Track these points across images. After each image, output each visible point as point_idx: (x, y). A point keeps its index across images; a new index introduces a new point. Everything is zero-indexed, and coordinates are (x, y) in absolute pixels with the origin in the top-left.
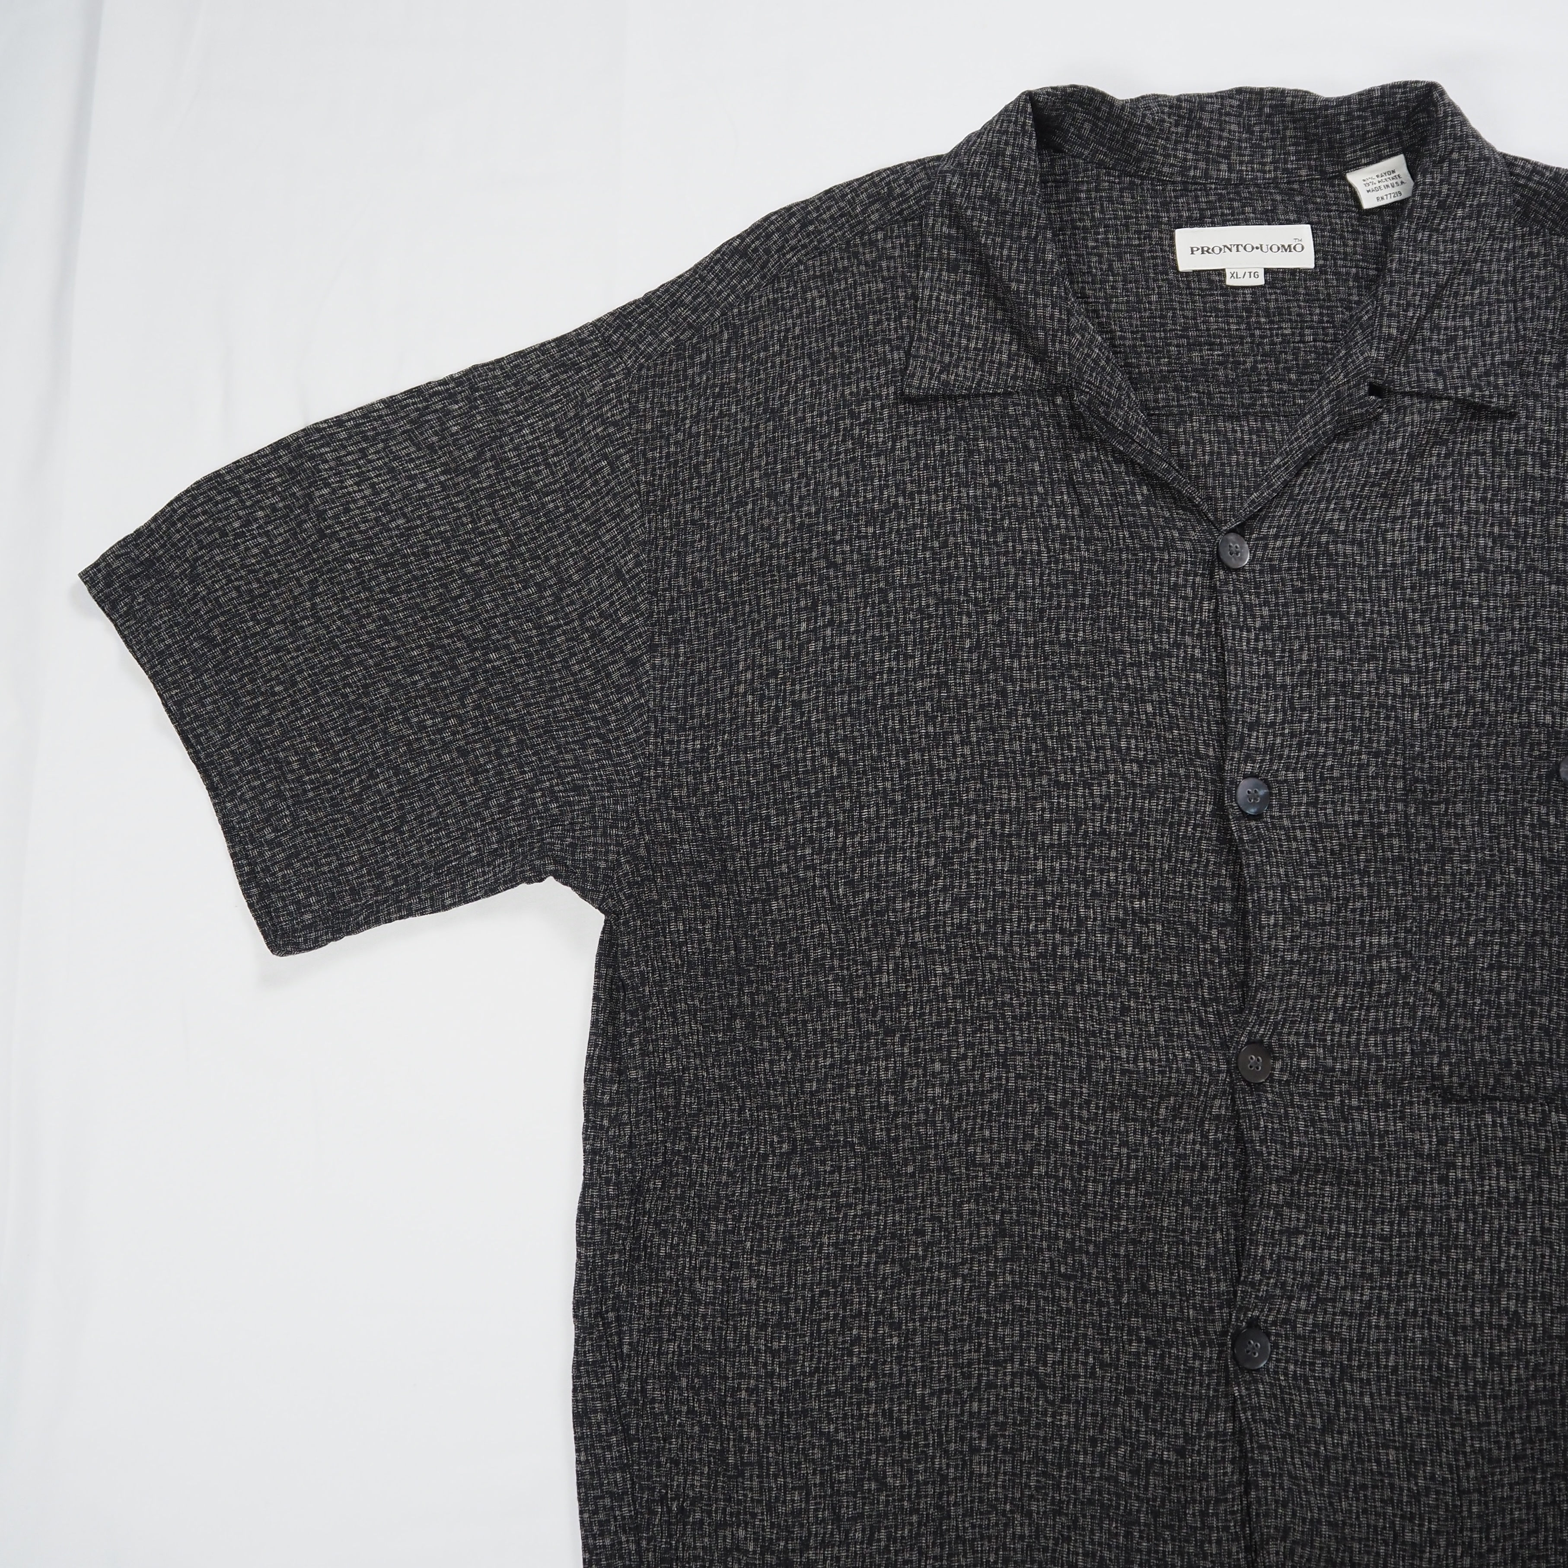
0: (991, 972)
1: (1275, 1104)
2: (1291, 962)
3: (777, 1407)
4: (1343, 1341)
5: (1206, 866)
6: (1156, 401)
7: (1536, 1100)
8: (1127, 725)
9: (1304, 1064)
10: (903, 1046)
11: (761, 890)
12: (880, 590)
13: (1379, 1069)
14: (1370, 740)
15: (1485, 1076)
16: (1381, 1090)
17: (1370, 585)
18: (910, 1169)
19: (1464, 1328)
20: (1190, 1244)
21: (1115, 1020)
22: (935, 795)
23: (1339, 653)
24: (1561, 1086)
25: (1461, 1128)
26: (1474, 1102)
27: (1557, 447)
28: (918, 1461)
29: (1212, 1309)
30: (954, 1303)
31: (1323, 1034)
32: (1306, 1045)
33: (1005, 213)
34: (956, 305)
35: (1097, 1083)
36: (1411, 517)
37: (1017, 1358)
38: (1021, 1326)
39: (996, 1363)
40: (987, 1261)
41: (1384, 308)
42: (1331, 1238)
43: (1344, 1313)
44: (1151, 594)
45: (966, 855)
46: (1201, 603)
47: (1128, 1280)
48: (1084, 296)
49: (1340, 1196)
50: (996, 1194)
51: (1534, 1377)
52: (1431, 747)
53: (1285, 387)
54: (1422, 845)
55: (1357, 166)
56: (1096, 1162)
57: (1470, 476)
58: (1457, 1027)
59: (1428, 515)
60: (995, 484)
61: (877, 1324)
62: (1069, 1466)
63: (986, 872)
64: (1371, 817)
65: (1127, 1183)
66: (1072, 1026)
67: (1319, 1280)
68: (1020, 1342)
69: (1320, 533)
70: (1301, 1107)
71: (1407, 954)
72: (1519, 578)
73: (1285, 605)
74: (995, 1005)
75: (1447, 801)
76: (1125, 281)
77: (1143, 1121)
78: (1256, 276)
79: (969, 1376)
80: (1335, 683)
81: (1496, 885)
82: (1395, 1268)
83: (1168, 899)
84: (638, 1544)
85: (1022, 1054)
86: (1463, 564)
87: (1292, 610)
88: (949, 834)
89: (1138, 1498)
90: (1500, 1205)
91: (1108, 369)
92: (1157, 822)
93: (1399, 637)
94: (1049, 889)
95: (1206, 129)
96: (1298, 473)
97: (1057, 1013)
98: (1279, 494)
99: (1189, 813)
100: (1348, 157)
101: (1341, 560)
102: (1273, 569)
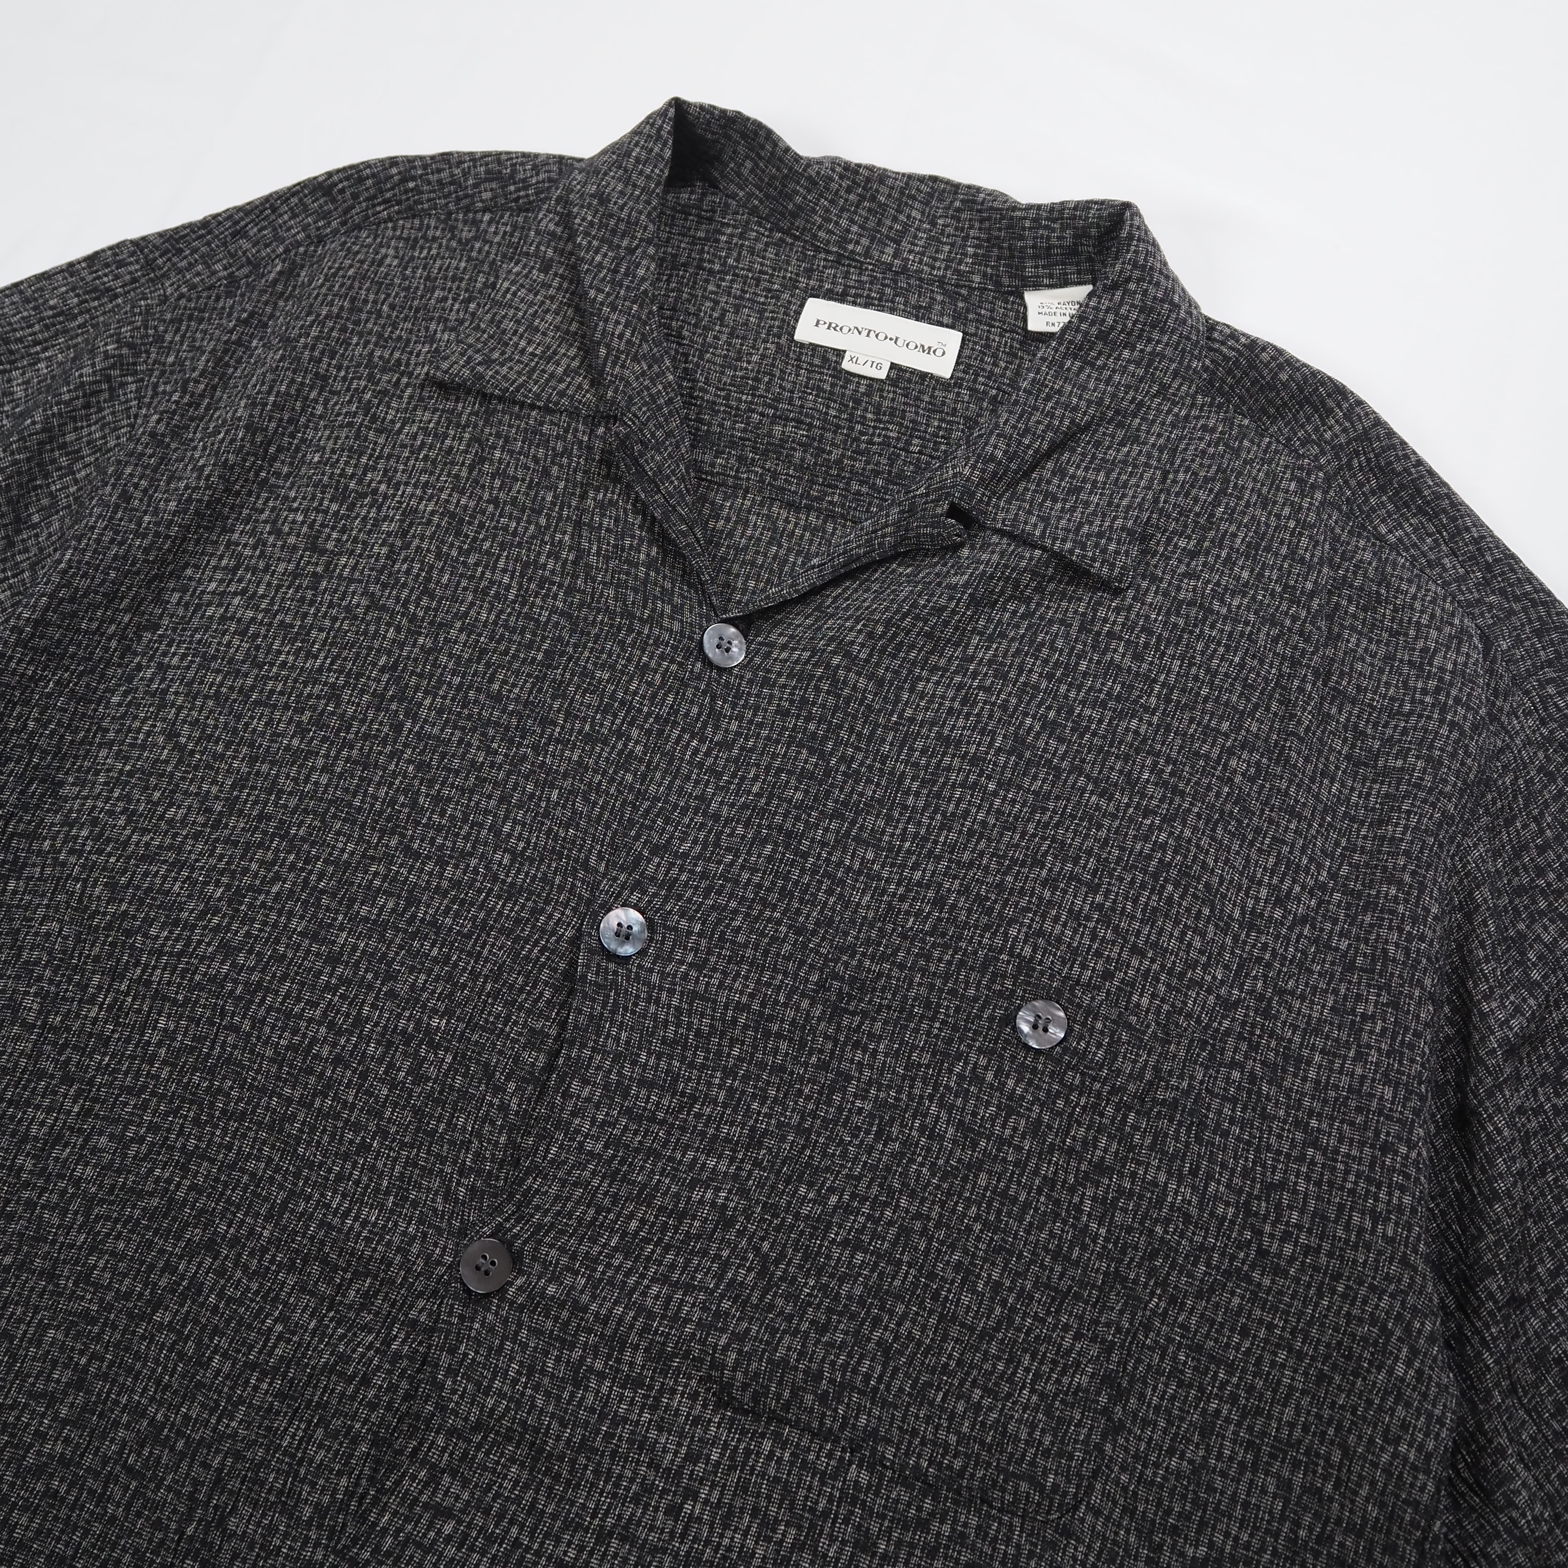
0: (223, 1047)
1: (491, 1330)
2: (591, 1153)
5: (536, 1001)
6: (713, 465)
7: (836, 1441)
8: (520, 807)
9: (551, 1290)
10: (75, 1102)
12: (315, 574)
13: (646, 1329)
14: (798, 912)
15: (780, 1383)
16: (639, 1361)
17: (873, 733)
20: (303, 1481)
21: (346, 1157)
22: (261, 817)
23: (799, 795)
24: (876, 1430)
25: (725, 1446)
26: (757, 1417)
27: (1158, 641)
31: (596, 1261)
32: (568, 1269)
33: (611, 216)
34: (532, 304)
35: (285, 1228)
36: (956, 672)
38: (44, 1519)
40: (43, 1415)
41: (997, 425)
42: (490, 1539)
44: (612, 667)
45: (262, 897)
46: (666, 695)
47: (207, 1504)
48: (680, 336)
49: (526, 1487)
50: (96, 1329)
52: (868, 942)
53: (864, 490)
54: (814, 1059)
55: (1037, 286)
56: (237, 1331)
57: (1042, 644)
58: (771, 1307)
59: (975, 675)
60: (495, 501)
63: (275, 925)
64: (763, 1005)
65: (264, 1374)
66: (290, 1148)
68: (32, 1540)
69: (834, 653)
70: (524, 1346)
71: (744, 1192)
72: (1057, 777)
73: (760, 725)
74: (208, 1088)
75: (865, 1014)
76: (731, 335)
77: (322, 1298)
78: (879, 367)
80: (780, 828)
81: (889, 1139)
83: (475, 1027)
86: (993, 740)
87: (764, 733)
88: (254, 866)
91: (665, 410)
92: (501, 931)
93: (880, 802)
94: (340, 970)
95: (880, 205)
96: (835, 582)
97: (276, 1126)
98: (804, 598)
99: (543, 931)
100: (1029, 272)
101: (847, 691)
102: (765, 682)
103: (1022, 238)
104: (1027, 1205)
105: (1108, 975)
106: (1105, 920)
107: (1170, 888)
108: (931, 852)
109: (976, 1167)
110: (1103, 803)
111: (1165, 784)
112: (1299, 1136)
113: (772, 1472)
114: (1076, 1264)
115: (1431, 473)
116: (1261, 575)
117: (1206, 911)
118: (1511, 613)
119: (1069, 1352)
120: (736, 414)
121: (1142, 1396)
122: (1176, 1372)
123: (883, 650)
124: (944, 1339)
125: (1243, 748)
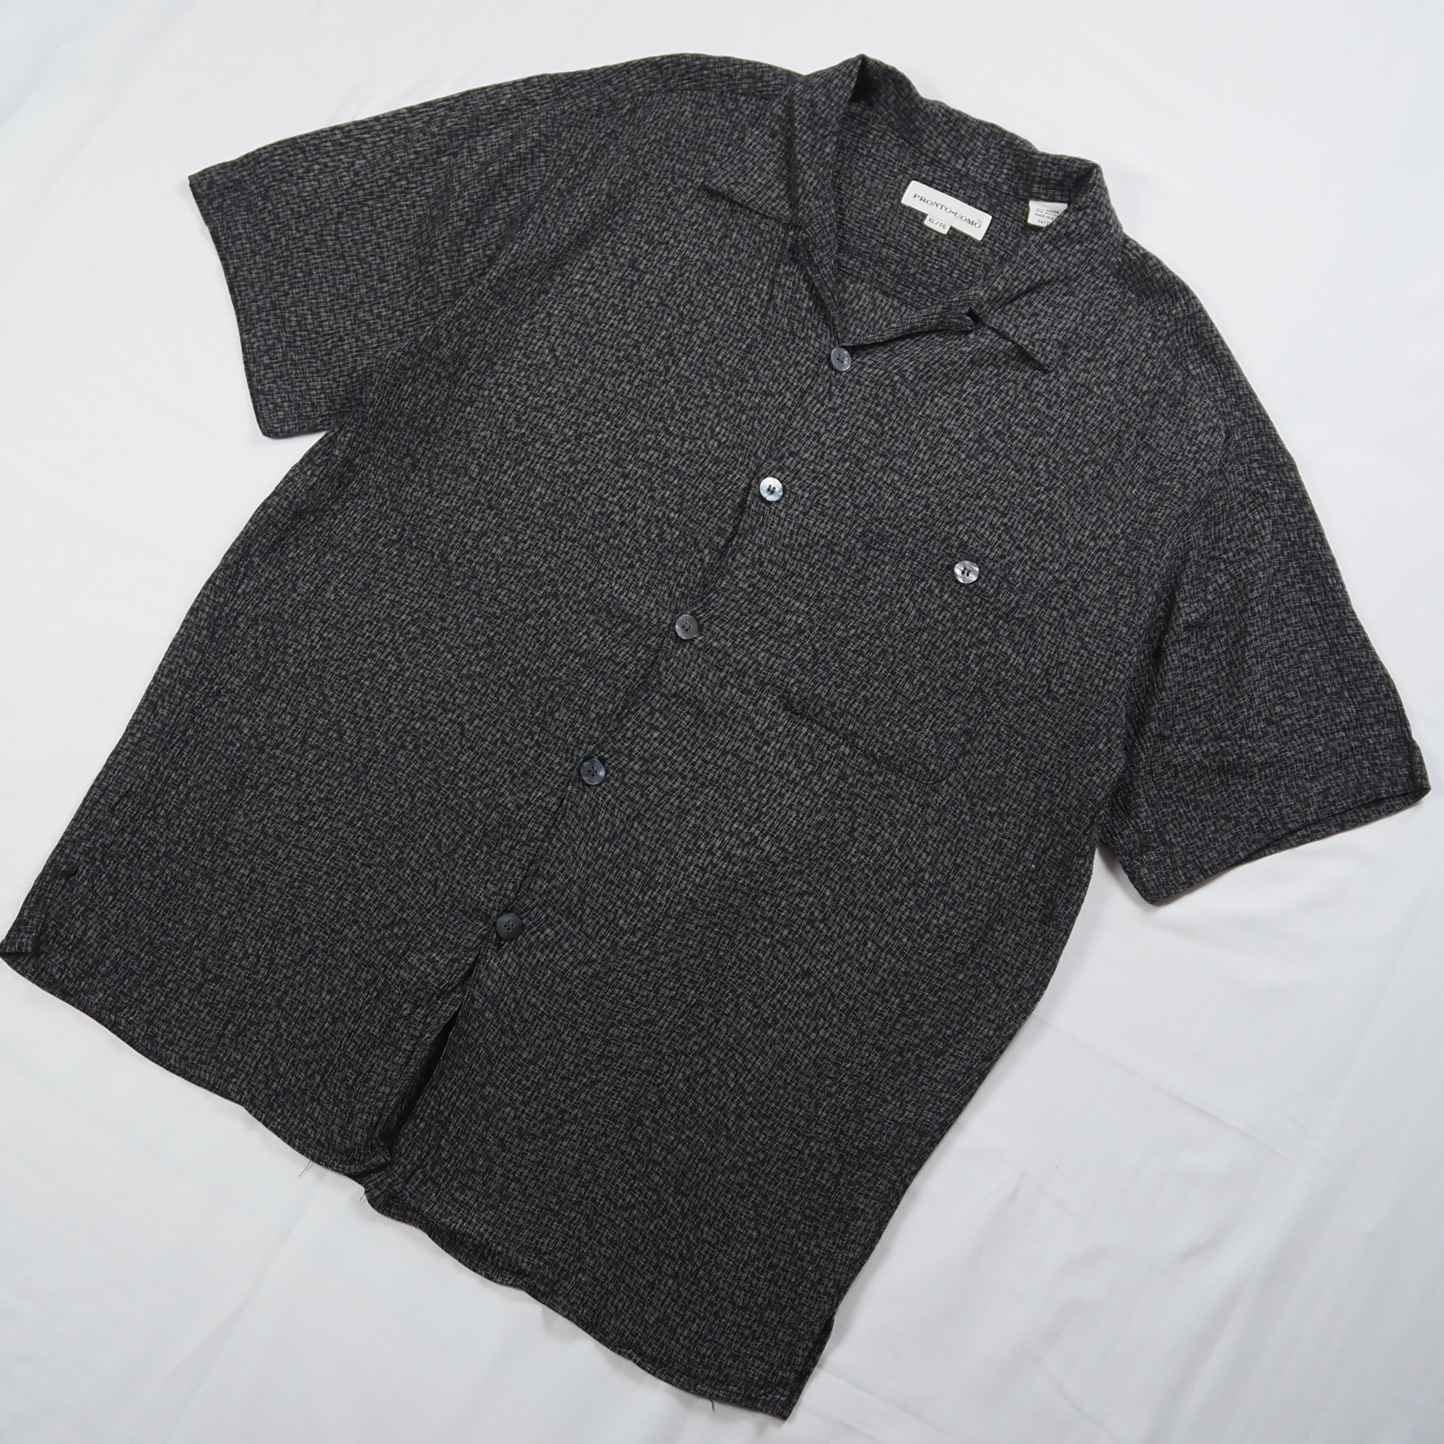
0: (568, 506)
1: (685, 655)
2: (741, 588)
3: (306, 666)
4: (647, 800)
5: (723, 514)
6: (847, 263)
7: (837, 734)
8: (725, 421)
9: (715, 644)
10: (494, 518)
11: (466, 397)
12: (632, 281)
13: (757, 670)
14: (857, 497)
15: (815, 705)
16: (751, 683)
17: (908, 418)
18: (458, 584)
19: (722, 831)
20: (592, 702)
21: (622, 568)
22: (594, 400)
23: (867, 442)
24: (856, 732)
25: (786, 726)
26: (802, 717)
27: (1062, 401)
28: (368, 736)
29: (583, 742)
30: (439, 665)
31: (737, 637)
32: (724, 637)
33: (816, 115)
34: (763, 155)
35: (592, 594)
36: (955, 397)
37: (458, 712)
38: (470, 697)
39: (443, 709)
40: (472, 654)
41: (1002, 272)
42: (674, 744)
43: (657, 786)
44: (781, 359)
45: (592, 440)
46: (807, 378)
47: (546, 705)
48: (840, 188)
49: (692, 725)
50: (499, 621)
51: (746, 877)
52: (889, 518)
53: (925, 292)
54: (854, 567)
55: (1037, 198)
56: (565, 634)
57: (1002, 391)
58: (816, 672)
59: (965, 400)
60: (730, 260)
61: (389, 654)
62: (452, 783)
63: (598, 454)
64: (833, 537)
65: (577, 655)
66: (596, 559)
67: (653, 761)
68: (464, 705)
69: (896, 374)
70: (700, 666)
71: (811, 620)
72: (997, 458)
73: (852, 403)
74: (559, 525)
75: (882, 552)
76: (867, 193)
77: (606, 629)
78: (944, 227)
79: (425, 708)
80: (855, 456)
81: (884, 610)
82: (701, 780)
83: (692, 521)
84: (184, 693)
85: (559, 558)
86: (968, 434)
87: (854, 407)
88: (589, 424)
89: (480, 820)
90: (782, 778)
91: (828, 229)
92: (710, 478)
93: (906, 453)
94: (628, 481)
95: (961, 135)
96: (902, 338)
97: (591, 547)
98: (885, 343)
99: (731, 482)
100: (1035, 190)
101: (899, 395)
102: (858, 382)
103: (1035, 171)
104: (943, 651)
105: (1003, 557)
106: (1007, 532)
107: (1042, 522)
108: (926, 483)
109: (922, 630)
110: (1017, 475)
111: (1050, 472)
112: (1079, 644)
113: (806, 741)
114: (962, 681)
115: (1223, 343)
116: (1122, 378)
117: (1057, 537)
118: (1245, 422)
119: (951, 717)
120: (863, 237)
121: (980, 742)
122: (998, 735)
123: (921, 378)
124: (894, 701)
125: (1093, 462)
